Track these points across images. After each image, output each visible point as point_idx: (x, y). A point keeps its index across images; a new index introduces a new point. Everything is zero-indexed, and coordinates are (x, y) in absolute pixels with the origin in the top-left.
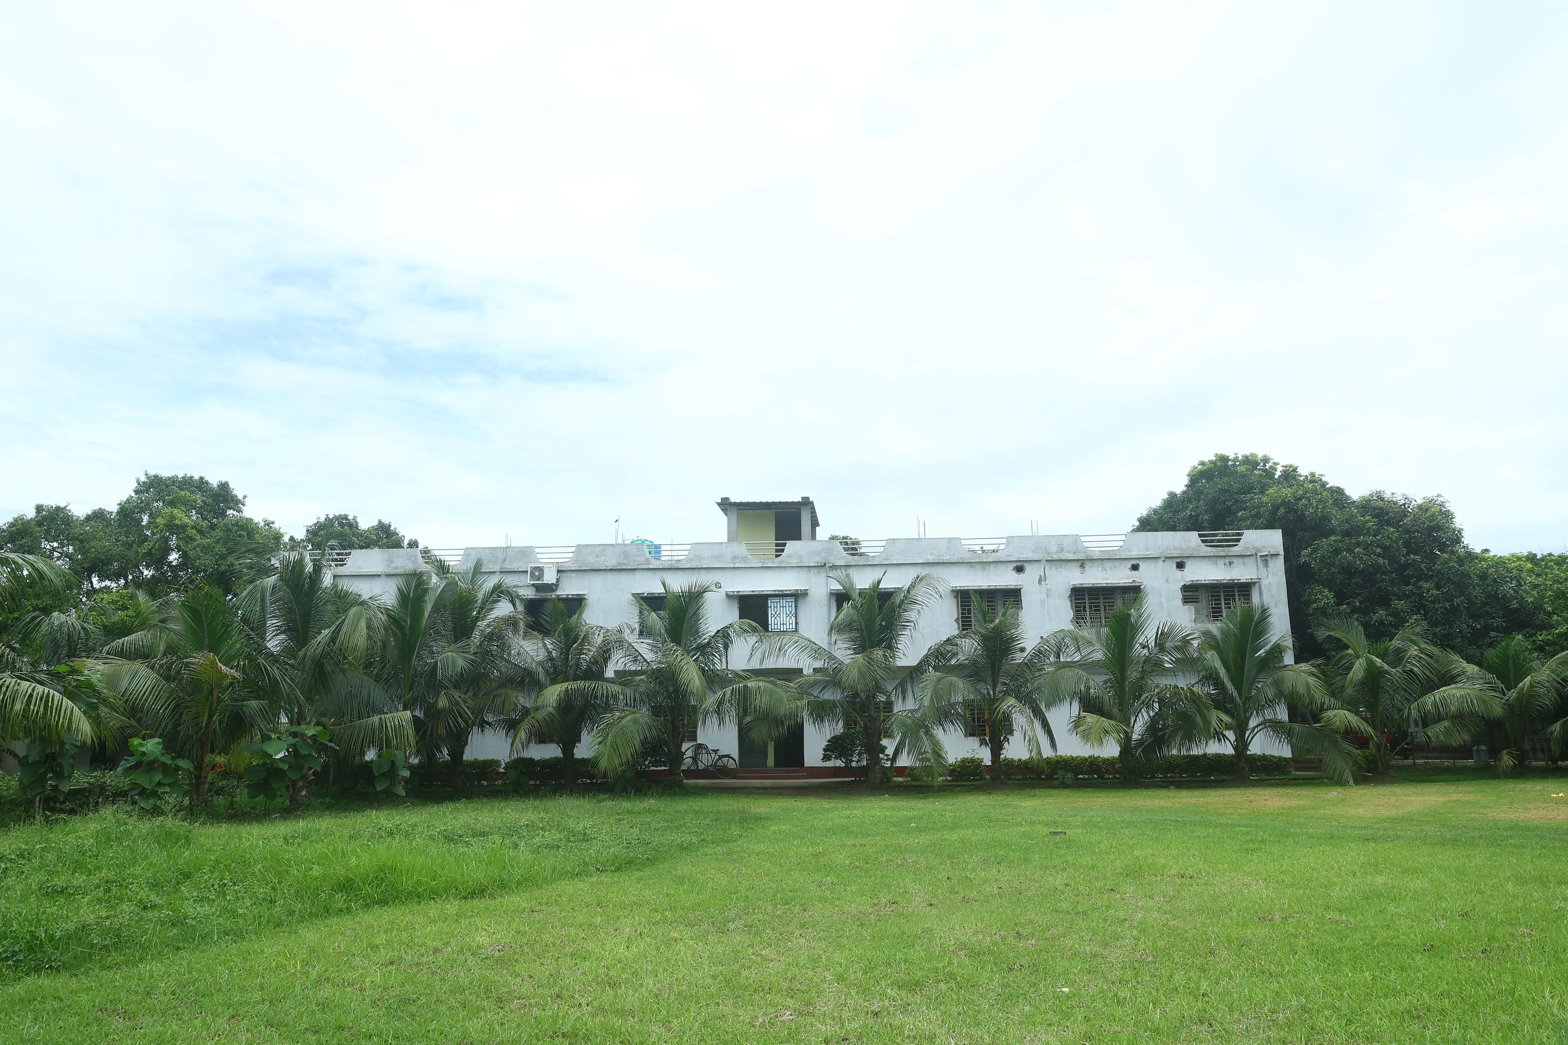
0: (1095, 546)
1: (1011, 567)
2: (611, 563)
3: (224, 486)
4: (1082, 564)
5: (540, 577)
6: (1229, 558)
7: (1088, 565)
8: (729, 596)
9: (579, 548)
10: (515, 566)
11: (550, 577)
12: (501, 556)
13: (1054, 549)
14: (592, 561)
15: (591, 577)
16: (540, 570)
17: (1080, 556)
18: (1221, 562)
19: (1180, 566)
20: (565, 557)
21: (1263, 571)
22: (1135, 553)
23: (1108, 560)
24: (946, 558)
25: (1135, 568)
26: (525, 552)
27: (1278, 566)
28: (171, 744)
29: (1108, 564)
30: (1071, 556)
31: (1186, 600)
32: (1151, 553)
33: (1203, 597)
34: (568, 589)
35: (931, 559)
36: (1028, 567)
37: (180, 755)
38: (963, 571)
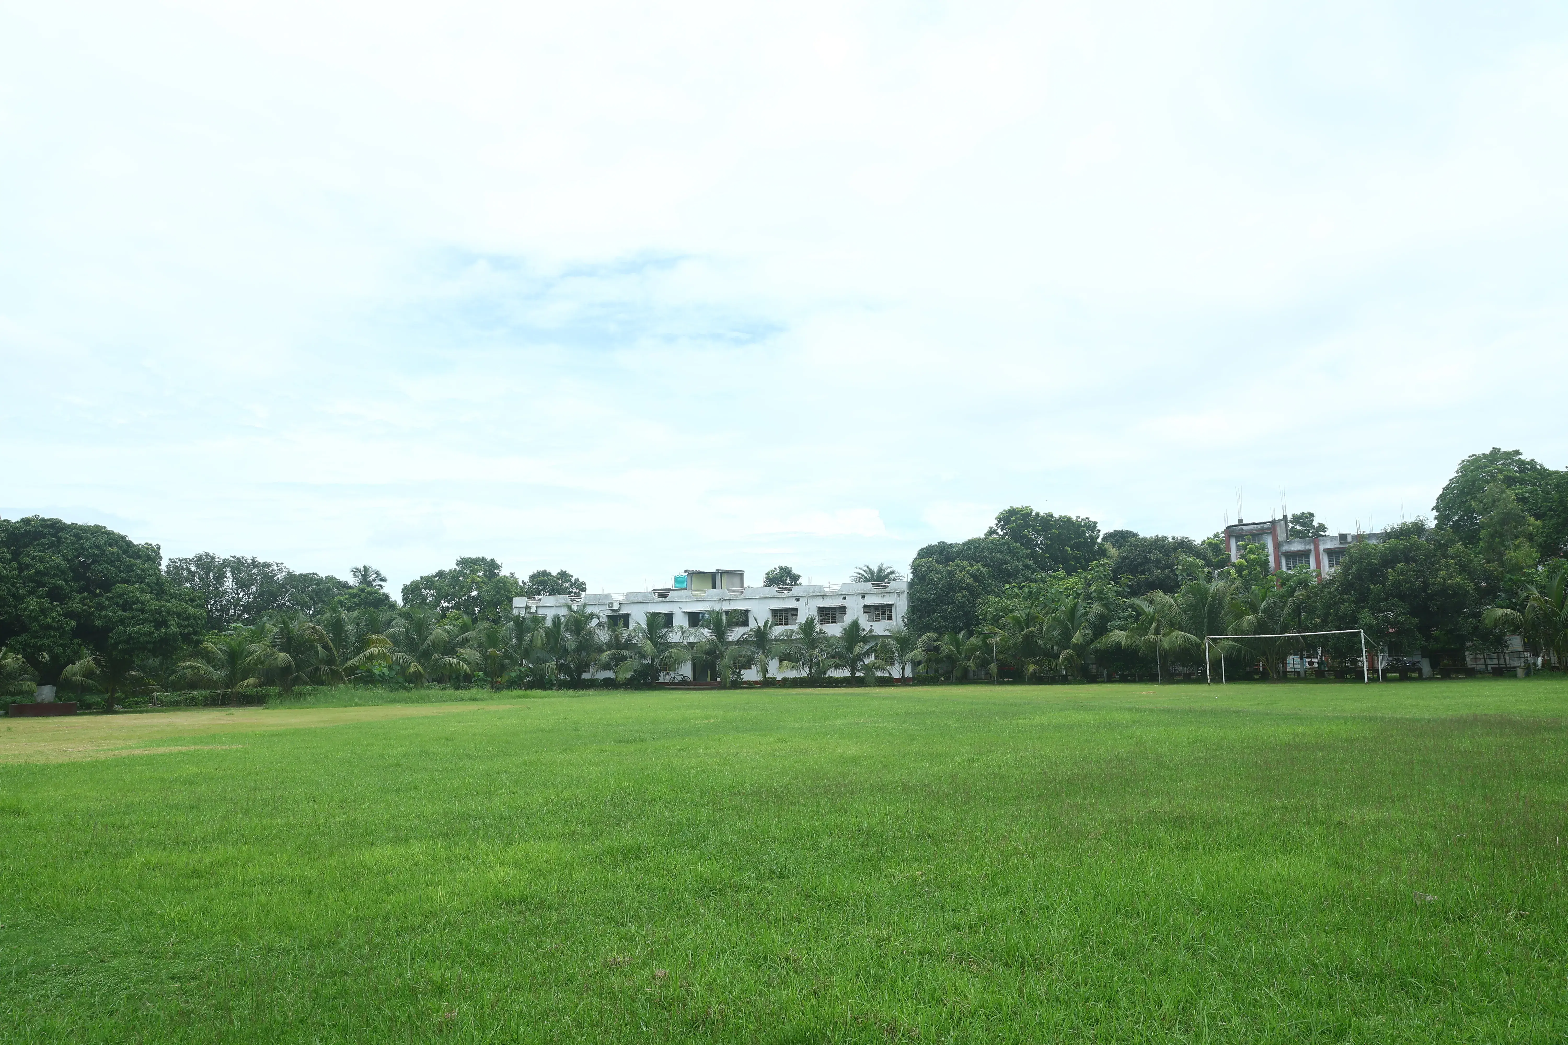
0: (828, 590)
1: (794, 599)
2: (640, 600)
3: (493, 560)
4: (823, 597)
5: (612, 607)
6: (883, 595)
7: (825, 598)
8: (685, 613)
9: (628, 594)
10: (603, 602)
11: (616, 607)
12: (598, 597)
13: (812, 591)
14: (632, 599)
15: (632, 605)
16: (612, 603)
17: (822, 594)
18: (880, 595)
19: (863, 597)
20: (621, 598)
21: (898, 599)
22: (844, 592)
23: (833, 595)
24: (768, 596)
25: (845, 598)
26: (608, 596)
27: (904, 597)
28: (486, 674)
29: (833, 597)
30: (818, 594)
31: (865, 612)
32: (851, 592)
33: (872, 610)
34: (623, 611)
35: (762, 596)
36: (801, 599)
37: (487, 677)
38: (775, 601)
